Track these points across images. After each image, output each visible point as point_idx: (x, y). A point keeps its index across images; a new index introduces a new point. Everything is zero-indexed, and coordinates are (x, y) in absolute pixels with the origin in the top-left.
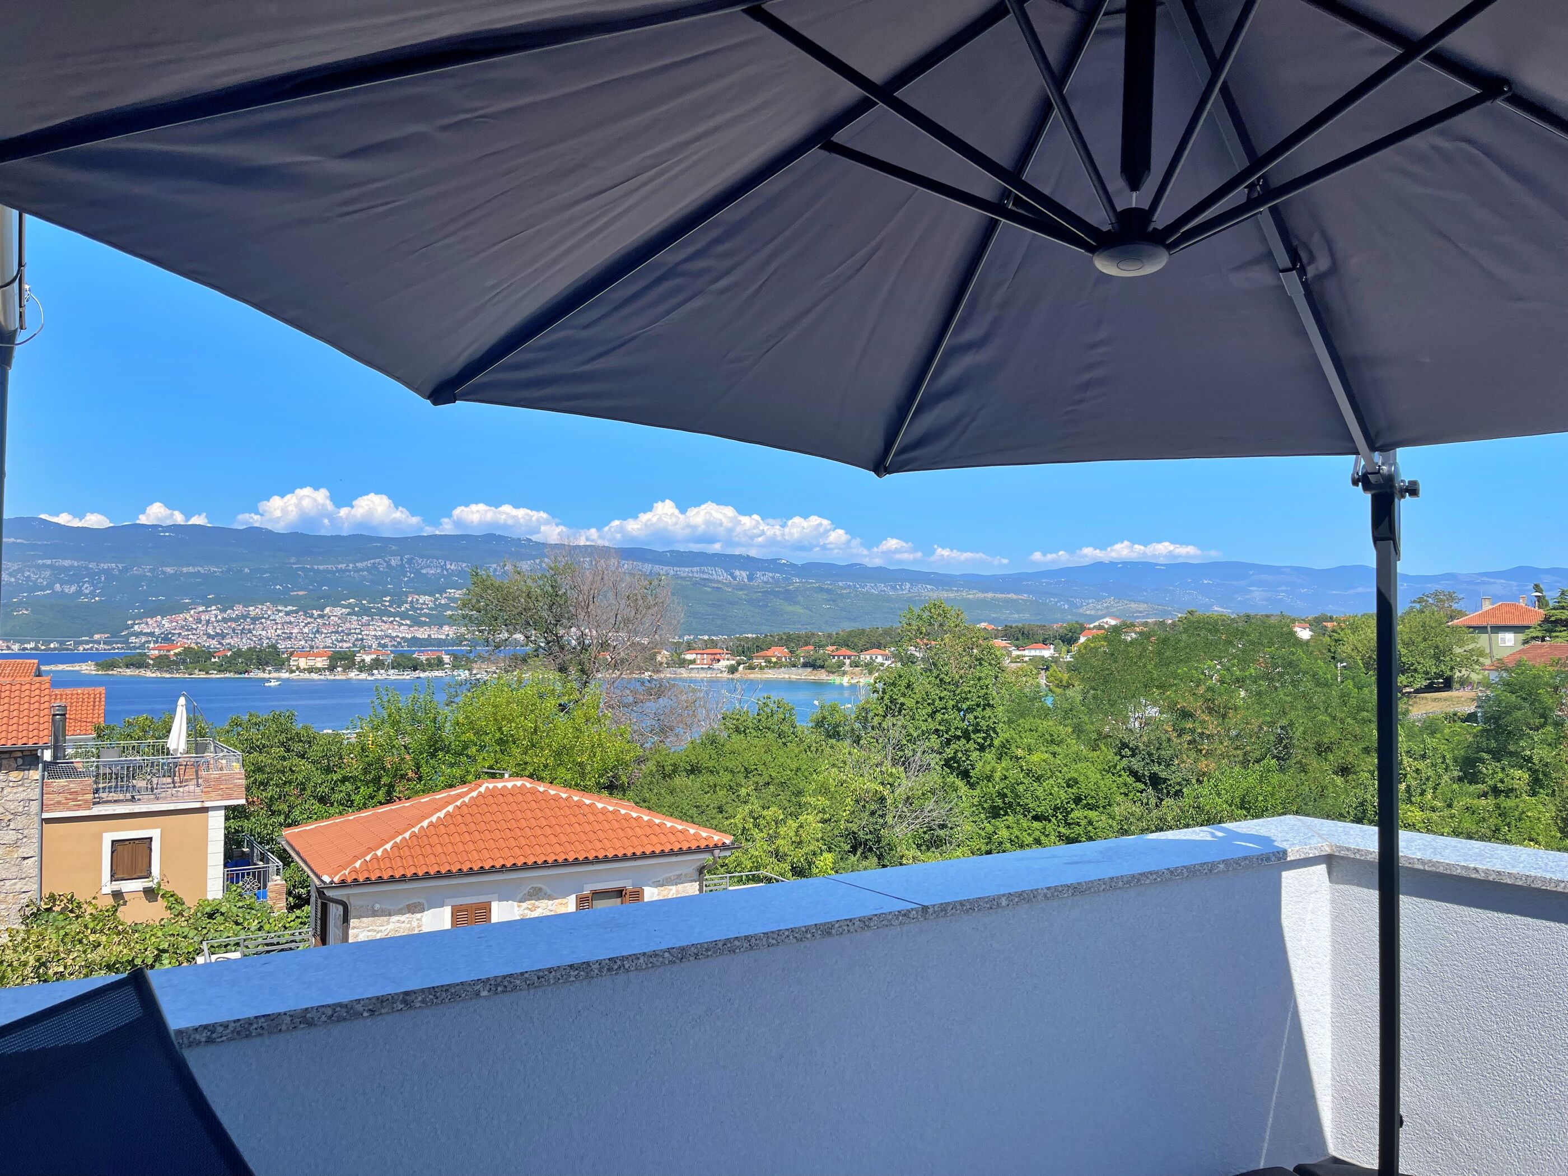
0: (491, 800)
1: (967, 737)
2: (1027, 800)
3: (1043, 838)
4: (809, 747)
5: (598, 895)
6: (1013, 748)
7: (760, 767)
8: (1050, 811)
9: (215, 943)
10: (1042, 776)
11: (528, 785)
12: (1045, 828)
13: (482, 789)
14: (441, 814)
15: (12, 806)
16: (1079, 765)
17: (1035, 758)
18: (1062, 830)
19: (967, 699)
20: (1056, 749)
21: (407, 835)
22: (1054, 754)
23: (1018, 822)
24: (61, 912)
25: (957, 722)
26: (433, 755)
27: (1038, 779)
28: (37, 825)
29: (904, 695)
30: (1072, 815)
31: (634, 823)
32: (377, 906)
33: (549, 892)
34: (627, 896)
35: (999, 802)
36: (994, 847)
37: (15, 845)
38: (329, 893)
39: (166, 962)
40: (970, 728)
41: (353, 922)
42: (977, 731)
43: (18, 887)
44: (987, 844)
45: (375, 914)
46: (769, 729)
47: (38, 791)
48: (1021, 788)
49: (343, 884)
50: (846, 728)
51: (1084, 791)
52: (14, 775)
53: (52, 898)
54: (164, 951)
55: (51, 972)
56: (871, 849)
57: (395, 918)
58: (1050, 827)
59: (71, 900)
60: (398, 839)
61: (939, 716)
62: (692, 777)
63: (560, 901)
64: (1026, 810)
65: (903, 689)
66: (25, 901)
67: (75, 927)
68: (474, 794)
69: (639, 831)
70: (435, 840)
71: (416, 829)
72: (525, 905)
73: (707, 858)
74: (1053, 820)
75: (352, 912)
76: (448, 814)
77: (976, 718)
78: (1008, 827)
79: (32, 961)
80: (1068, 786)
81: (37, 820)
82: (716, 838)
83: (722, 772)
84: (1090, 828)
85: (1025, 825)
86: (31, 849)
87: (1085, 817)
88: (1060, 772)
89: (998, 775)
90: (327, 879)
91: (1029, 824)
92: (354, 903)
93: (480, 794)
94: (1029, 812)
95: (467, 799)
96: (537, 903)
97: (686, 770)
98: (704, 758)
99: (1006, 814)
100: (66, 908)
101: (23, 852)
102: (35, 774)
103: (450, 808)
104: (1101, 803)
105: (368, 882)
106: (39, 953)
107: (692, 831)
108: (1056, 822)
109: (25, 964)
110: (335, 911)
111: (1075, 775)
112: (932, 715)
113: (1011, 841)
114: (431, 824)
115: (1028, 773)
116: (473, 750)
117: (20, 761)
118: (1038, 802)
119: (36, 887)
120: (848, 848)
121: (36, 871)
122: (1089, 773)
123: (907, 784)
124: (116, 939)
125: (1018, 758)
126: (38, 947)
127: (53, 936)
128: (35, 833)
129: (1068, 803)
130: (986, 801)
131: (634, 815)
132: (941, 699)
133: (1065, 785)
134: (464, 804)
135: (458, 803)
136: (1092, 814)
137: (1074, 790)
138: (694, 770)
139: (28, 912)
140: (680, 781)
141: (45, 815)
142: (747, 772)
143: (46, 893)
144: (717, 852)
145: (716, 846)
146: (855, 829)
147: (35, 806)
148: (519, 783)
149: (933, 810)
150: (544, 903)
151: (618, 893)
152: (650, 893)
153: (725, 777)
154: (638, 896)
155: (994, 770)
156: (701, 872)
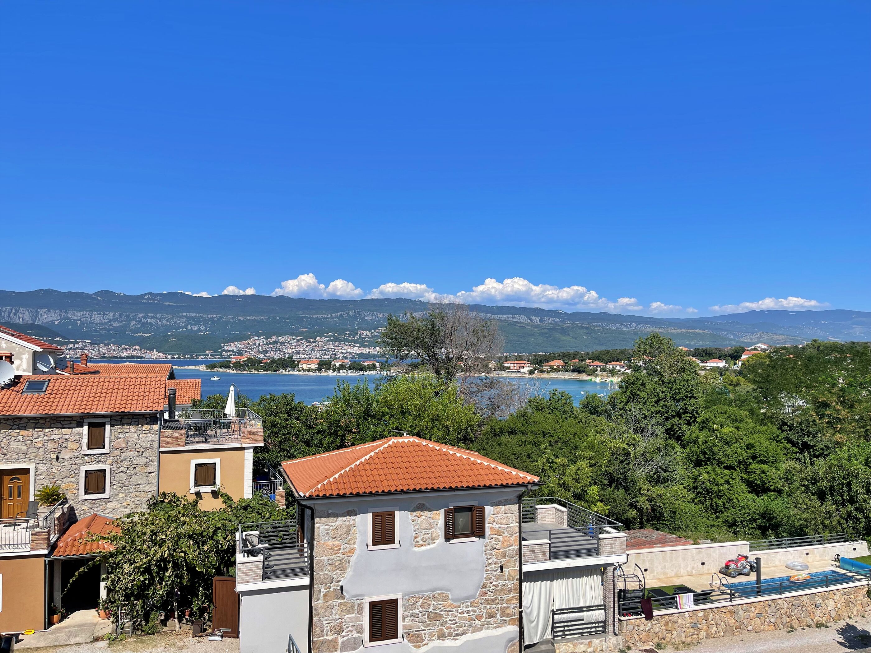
0: (396, 449)
1: (679, 415)
2: (720, 456)
3: (731, 480)
4: (581, 420)
5: (458, 510)
6: (711, 424)
7: (552, 432)
8: (736, 464)
9: (246, 525)
10: (730, 441)
11: (417, 441)
12: (732, 474)
13: (390, 443)
14: (367, 457)
15: (144, 444)
16: (755, 435)
17: (726, 430)
18: (744, 476)
19: (679, 393)
20: (740, 425)
21: (347, 469)
22: (738, 428)
23: (714, 470)
24: (169, 503)
25: (673, 406)
26: (366, 419)
27: (727, 443)
28: (157, 455)
29: (639, 390)
30: (751, 467)
31: (479, 467)
32: (330, 511)
33: (429, 507)
34: (475, 511)
35: (702, 457)
36: (698, 485)
37: (146, 465)
38: (303, 503)
39: (219, 535)
40: (681, 411)
41: (317, 520)
42: (685, 413)
43: (146, 489)
44: (694, 482)
45: (329, 516)
46: (557, 409)
47: (157, 436)
48: (716, 449)
49: (311, 498)
50: (602, 409)
51: (758, 452)
52: (146, 427)
53: (164, 494)
54: (219, 528)
55: (158, 538)
56: (621, 484)
57: (340, 519)
58: (735, 474)
59: (174, 496)
60: (342, 472)
61: (661, 403)
62: (511, 436)
63: (435, 512)
64: (719, 462)
65: (639, 386)
66: (150, 496)
67: (173, 513)
68: (386, 446)
69: (482, 472)
71: (353, 466)
72: (415, 514)
73: (523, 489)
74: (738, 469)
75: (317, 514)
76: (371, 457)
77: (685, 404)
78: (708, 473)
79: (149, 532)
80: (748, 448)
81: (157, 452)
82: (529, 478)
83: (529, 434)
84: (763, 475)
85: (719, 472)
86: (154, 468)
87: (760, 468)
88: (742, 439)
89: (701, 440)
90: (302, 494)
91: (722, 471)
92: (317, 509)
93: (390, 446)
94: (722, 464)
95: (381, 448)
96: (422, 513)
97: (508, 432)
98: (518, 425)
99: (706, 464)
100: (171, 500)
101: (150, 469)
102: (156, 427)
103: (372, 454)
104: (771, 459)
105: (325, 497)
106: (153, 527)
107: (514, 473)
108: (739, 471)
109: (145, 534)
110: (308, 512)
111: (753, 442)
112: (657, 402)
113: (710, 481)
114: (361, 463)
115: (721, 439)
116: (387, 417)
117: (148, 420)
118: (727, 458)
119: (156, 488)
120: (606, 482)
121: (155, 480)
122: (762, 441)
123: (643, 444)
124: (195, 520)
125: (714, 430)
126: (153, 524)
127: (162, 517)
128: (156, 459)
129: (748, 459)
130: (693, 456)
131: (479, 461)
132: (663, 392)
133: (745, 448)
134: (380, 451)
135: (377, 451)
136: (765, 467)
137: (752, 451)
138: (512, 432)
139: (151, 502)
140: (504, 438)
141: (161, 450)
142: (544, 434)
143: (161, 492)
144: (529, 487)
145: (529, 483)
146: (611, 471)
147: (156, 444)
148: (411, 440)
149: (659, 461)
150: (426, 513)
151: (470, 509)
152: (488, 509)
153: (531, 437)
154: (482, 511)
155: (698, 437)
156: (520, 497)
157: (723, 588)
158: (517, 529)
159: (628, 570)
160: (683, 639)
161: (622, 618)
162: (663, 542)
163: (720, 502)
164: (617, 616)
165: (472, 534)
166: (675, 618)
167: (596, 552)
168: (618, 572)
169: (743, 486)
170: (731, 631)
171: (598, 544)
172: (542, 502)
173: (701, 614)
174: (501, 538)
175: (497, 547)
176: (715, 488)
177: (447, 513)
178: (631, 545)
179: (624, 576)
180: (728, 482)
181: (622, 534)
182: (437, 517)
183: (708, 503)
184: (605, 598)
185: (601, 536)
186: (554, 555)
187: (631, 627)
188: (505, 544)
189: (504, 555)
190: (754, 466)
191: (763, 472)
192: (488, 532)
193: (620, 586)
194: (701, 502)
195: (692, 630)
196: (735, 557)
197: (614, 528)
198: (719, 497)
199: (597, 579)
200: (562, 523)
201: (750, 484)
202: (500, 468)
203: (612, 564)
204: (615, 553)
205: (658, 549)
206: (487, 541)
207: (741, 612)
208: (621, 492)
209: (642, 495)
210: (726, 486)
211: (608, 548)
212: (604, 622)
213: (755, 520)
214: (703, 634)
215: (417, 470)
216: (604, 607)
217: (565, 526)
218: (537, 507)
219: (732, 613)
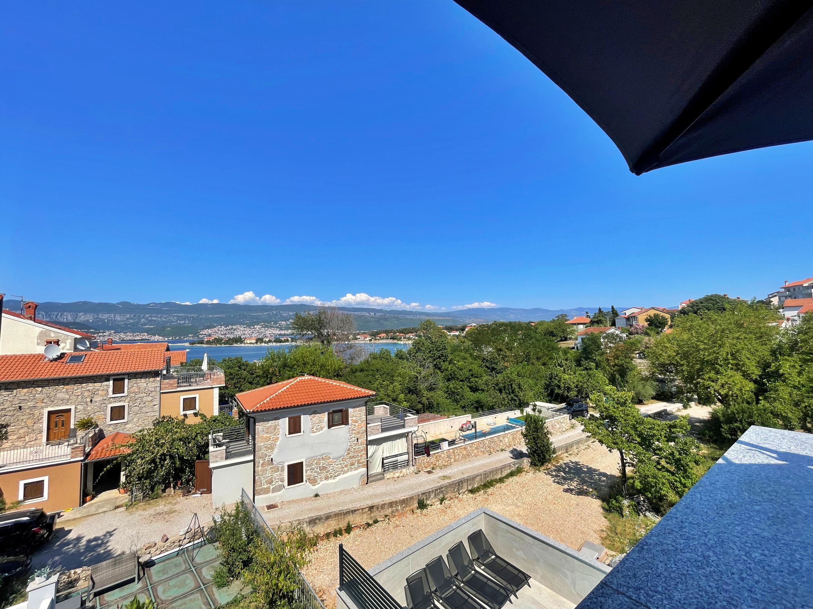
0: (301, 383)
1: (439, 357)
2: (458, 376)
4: (395, 363)
5: (334, 412)
6: (453, 361)
7: (381, 369)
8: (465, 379)
9: (215, 430)
11: (312, 378)
12: (463, 384)
13: (298, 380)
14: (285, 388)
15: (150, 389)
16: (472, 365)
17: (460, 363)
18: (468, 384)
19: (439, 347)
20: (466, 361)
21: (274, 395)
23: (455, 382)
24: (167, 421)
25: (437, 354)
26: (284, 368)
27: (461, 370)
28: (159, 394)
29: (421, 346)
31: (345, 389)
32: (265, 419)
33: (319, 412)
34: (343, 412)
35: (450, 377)
36: (449, 390)
37: (152, 401)
38: (249, 415)
39: (199, 437)
41: (257, 424)
42: (442, 356)
43: (152, 415)
44: (447, 389)
45: (264, 421)
46: (383, 358)
47: (159, 384)
48: (456, 373)
49: (253, 412)
51: (474, 373)
52: (151, 379)
53: (164, 417)
54: (199, 433)
55: (160, 442)
56: (414, 392)
57: (270, 422)
58: (465, 383)
59: (170, 418)
60: (271, 397)
61: (432, 352)
63: (323, 414)
64: (458, 379)
66: (154, 419)
67: (170, 427)
68: (295, 381)
69: (347, 392)
70: (283, 397)
71: (277, 393)
72: (312, 416)
73: (367, 398)
74: (466, 381)
75: (257, 421)
76: (287, 388)
77: (442, 352)
78: (453, 384)
79: (154, 439)
81: (159, 393)
82: (370, 393)
86: (157, 402)
87: (475, 380)
88: (467, 367)
89: (449, 369)
90: (248, 411)
91: (459, 383)
92: (257, 418)
93: (297, 382)
95: (293, 383)
96: (315, 415)
97: (360, 371)
98: (365, 367)
99: (452, 380)
100: (168, 420)
101: (154, 403)
102: (158, 379)
103: (288, 386)
104: (479, 376)
105: (261, 411)
106: (156, 436)
107: (363, 391)
109: (151, 441)
110: (252, 420)
111: (471, 368)
112: (430, 352)
113: (454, 388)
114: (282, 392)
115: (458, 368)
116: (296, 367)
117: (153, 375)
118: (461, 376)
119: (158, 414)
120: (407, 392)
121: (158, 409)
122: (475, 367)
123: (424, 372)
124: (183, 430)
125: (455, 364)
126: (156, 434)
127: (163, 430)
128: (158, 397)
129: (470, 376)
130: (446, 377)
131: (345, 386)
132: (432, 347)
133: (468, 371)
134: (292, 385)
135: (290, 384)
136: (477, 379)
137: (471, 373)
138: (362, 370)
139: (155, 422)
140: (358, 374)
141: (161, 391)
142: (377, 370)
143: (162, 416)
144: (371, 397)
145: (371, 395)
146: (409, 386)
147: (158, 389)
148: (309, 377)
149: (431, 380)
150: (317, 415)
151: (341, 411)
152: (350, 410)
153: (371, 372)
154: (347, 412)
155: (448, 367)
156: (366, 403)
157: (461, 437)
158: (365, 419)
159: (418, 434)
160: (444, 463)
161: (416, 457)
162: (434, 419)
163: (458, 397)
164: (414, 457)
165: (342, 424)
166: (440, 454)
167: (403, 426)
168: (414, 435)
169: (468, 389)
170: (464, 457)
171: (404, 422)
172: (377, 404)
173: (452, 451)
174: (357, 424)
175: (355, 429)
176: (456, 391)
177: (329, 414)
178: (420, 421)
179: (417, 437)
180: (461, 388)
181: (415, 416)
182: (323, 416)
183: (453, 398)
184: (408, 448)
185: (406, 418)
186: (383, 430)
187: (420, 461)
188: (359, 427)
189: (359, 433)
190: (472, 379)
191: (476, 382)
192: (350, 422)
193: (415, 442)
194: (450, 398)
195: (448, 459)
196: (465, 422)
197: (412, 414)
198: (458, 395)
199: (404, 439)
200: (387, 414)
201: (471, 388)
202: (356, 389)
203: (411, 432)
204: (412, 426)
205: (432, 422)
206: (350, 426)
207: (469, 448)
208: (414, 396)
209: (424, 397)
210: (461, 389)
211: (409, 424)
212: (408, 460)
213: (473, 404)
214: (452, 460)
215: (312, 393)
216: (408, 453)
217: (389, 415)
218: (375, 407)
219: (465, 448)
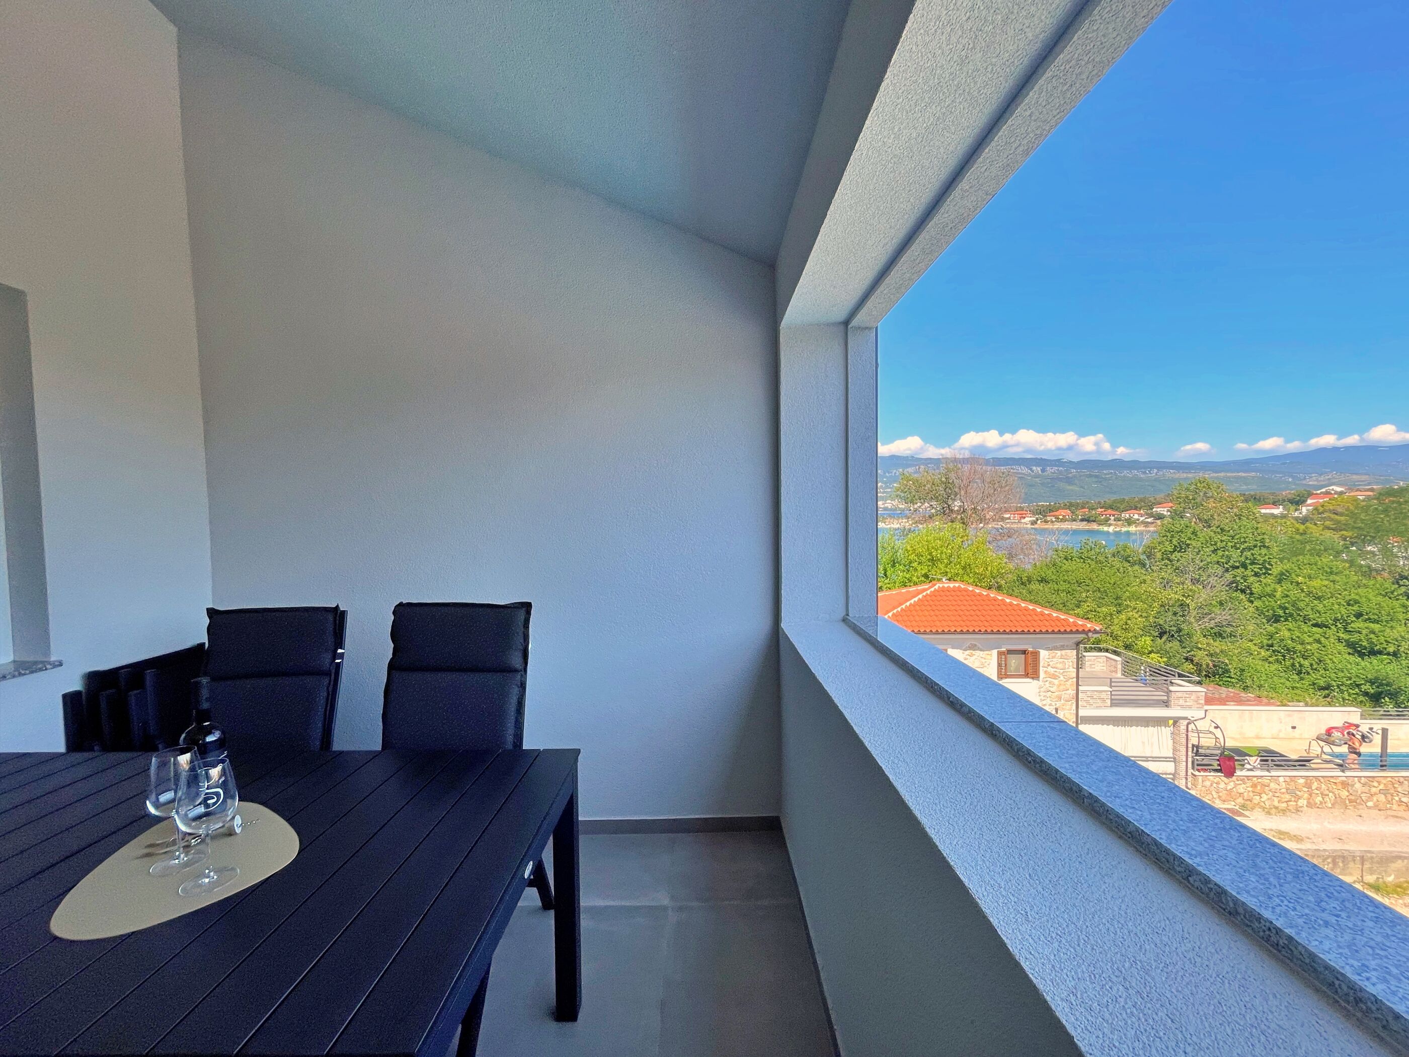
0: (942, 593)
1: (1244, 566)
2: (1308, 612)
3: (1323, 639)
4: (1118, 570)
5: (1010, 652)
6: (1293, 576)
7: (1087, 581)
8: (1330, 621)
10: (1323, 596)
11: (962, 586)
12: (1325, 633)
13: (936, 587)
14: (916, 599)
16: (1360, 590)
17: (1316, 583)
18: (1342, 635)
19: (1245, 542)
20: (1337, 578)
21: (899, 609)
22: (1334, 581)
23: (1299, 627)
25: (1235, 556)
26: (893, 566)
27: (1319, 598)
29: (1190, 539)
30: (1352, 625)
31: (1032, 613)
33: (981, 647)
34: (1029, 654)
35: (1281, 612)
36: (1275, 642)
40: (1248, 562)
42: (1253, 563)
44: (1269, 639)
46: (1089, 558)
48: (1301, 605)
50: (1135, 559)
51: (1365, 609)
56: (1173, 636)
58: (1329, 632)
60: (895, 611)
61: (1220, 553)
62: (1042, 584)
63: (987, 652)
64: (1306, 620)
65: (1189, 535)
68: (932, 589)
69: (1036, 618)
70: (914, 613)
71: (903, 606)
72: (968, 652)
73: (1082, 636)
74: (1333, 627)
76: (919, 600)
77: (1252, 554)
78: (1289, 630)
80: (1349, 605)
82: (1089, 626)
83: (1061, 583)
84: (1372, 636)
85: (1306, 629)
87: (1366, 628)
88: (1340, 594)
89: (1278, 595)
91: (1310, 629)
93: (935, 590)
94: (1310, 620)
95: (928, 592)
96: (974, 652)
97: (1039, 581)
98: (1050, 574)
99: (1286, 620)
103: (920, 596)
104: (1385, 618)
107: (1071, 620)
108: (1335, 630)
111: (1357, 597)
112: (1215, 551)
113: (1292, 639)
114: (911, 605)
115: (1309, 593)
116: (915, 564)
118: (1318, 615)
120: (1157, 634)
122: (1371, 596)
123: (1203, 595)
125: (1298, 584)
129: (1349, 616)
130: (1268, 611)
131: (1031, 608)
132: (1222, 541)
133: (1345, 604)
134: (927, 595)
135: (924, 594)
136: (1376, 627)
137: (1356, 608)
138: (1043, 580)
140: (1034, 586)
142: (1079, 584)
144: (1090, 634)
145: (1090, 631)
146: (1161, 622)
148: (957, 585)
149: (1221, 616)
150: (978, 653)
151: (1024, 652)
152: (1043, 654)
153: (1064, 586)
154: (1036, 655)
155: (1275, 591)
156: (1078, 644)
157: (1324, 756)
158: (1074, 675)
159: (1202, 725)
160: (1276, 803)
161: (1197, 773)
162: (1239, 702)
163: (1306, 663)
164: (1190, 771)
165: (1026, 675)
166: (1266, 781)
167: (1166, 704)
168: (1191, 726)
169: (1341, 647)
170: (1339, 803)
171: (1168, 697)
172: (1091, 649)
173: (1302, 781)
174: (1056, 682)
175: (1052, 689)
176: (1299, 647)
177: (1000, 654)
178: (1209, 701)
179: (1198, 732)
180: (1319, 641)
181: (1198, 688)
182: (989, 657)
183: (1288, 663)
184: (1175, 750)
185: (1171, 688)
186: (1115, 703)
187: (1208, 783)
188: (1062, 688)
189: (1060, 698)
190: (1359, 624)
191: (1373, 632)
192: (1042, 675)
193: (1194, 741)
194: (1277, 661)
195: (1288, 797)
196: (1339, 724)
197: (1189, 682)
198: (1305, 658)
199: (1166, 731)
200: (1116, 672)
201: (1351, 645)
202: (1055, 615)
203: (1186, 718)
204: (1190, 707)
205: (1232, 707)
206: (1041, 683)
207: (1358, 786)
208: (1175, 644)
209: (1200, 649)
210: (1316, 646)
211: (1181, 702)
212: (1173, 775)
213: (1358, 686)
214: (1302, 802)
215: (967, 613)
216: (1175, 760)
217: (1119, 675)
218: (1085, 654)
219: (1345, 785)
